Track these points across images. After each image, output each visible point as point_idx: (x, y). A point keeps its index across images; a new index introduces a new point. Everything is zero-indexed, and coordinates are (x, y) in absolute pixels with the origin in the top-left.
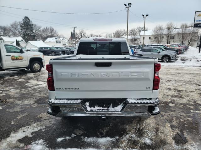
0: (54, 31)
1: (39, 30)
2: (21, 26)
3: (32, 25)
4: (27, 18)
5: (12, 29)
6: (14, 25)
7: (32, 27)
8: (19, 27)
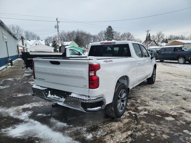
0: (131, 36)
1: (119, 36)
2: (105, 34)
3: (113, 32)
4: (110, 27)
5: (99, 37)
6: (100, 34)
7: (113, 34)
8: (104, 35)
